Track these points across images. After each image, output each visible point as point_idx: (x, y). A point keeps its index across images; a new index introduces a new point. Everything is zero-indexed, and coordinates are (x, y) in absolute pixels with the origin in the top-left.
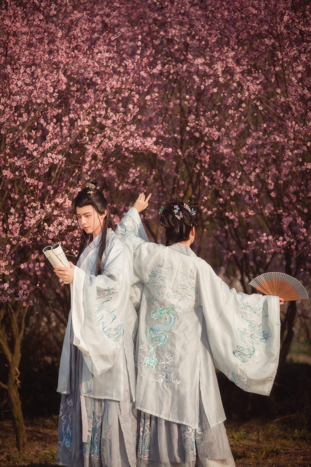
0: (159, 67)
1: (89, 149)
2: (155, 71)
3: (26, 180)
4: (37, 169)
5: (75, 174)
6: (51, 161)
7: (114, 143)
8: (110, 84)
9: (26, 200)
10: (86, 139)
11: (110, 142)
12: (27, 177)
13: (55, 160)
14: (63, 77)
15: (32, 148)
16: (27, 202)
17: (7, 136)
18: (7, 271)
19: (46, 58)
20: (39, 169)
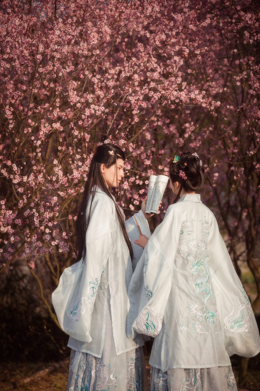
0: (208, 21)
1: (132, 100)
2: (204, 24)
3: (75, 133)
4: (81, 121)
5: (120, 126)
6: (93, 112)
7: (159, 95)
8: (160, 38)
9: (70, 152)
10: (128, 90)
11: (155, 94)
12: (75, 130)
13: (97, 112)
14: (107, 28)
15: (75, 100)
16: (71, 154)
17: (56, 89)
18: (50, 223)
19: (97, 13)
20: (83, 120)
